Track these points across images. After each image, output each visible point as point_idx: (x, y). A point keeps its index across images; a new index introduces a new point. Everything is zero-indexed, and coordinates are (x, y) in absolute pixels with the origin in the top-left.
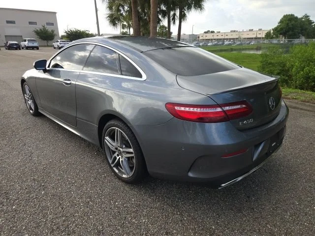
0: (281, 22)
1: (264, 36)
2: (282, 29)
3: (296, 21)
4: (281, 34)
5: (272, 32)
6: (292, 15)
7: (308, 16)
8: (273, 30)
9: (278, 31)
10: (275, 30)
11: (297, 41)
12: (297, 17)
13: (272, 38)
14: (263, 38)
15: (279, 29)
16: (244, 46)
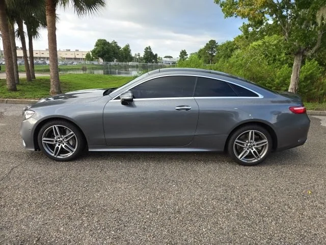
0: (97, 45)
1: (85, 57)
2: (99, 52)
3: (109, 46)
4: (99, 56)
5: (91, 53)
6: (105, 40)
7: (116, 43)
8: (91, 52)
9: (96, 54)
10: (93, 52)
11: (112, 63)
12: (109, 43)
13: (92, 60)
14: (83, 59)
15: (96, 51)
16: (69, 66)
